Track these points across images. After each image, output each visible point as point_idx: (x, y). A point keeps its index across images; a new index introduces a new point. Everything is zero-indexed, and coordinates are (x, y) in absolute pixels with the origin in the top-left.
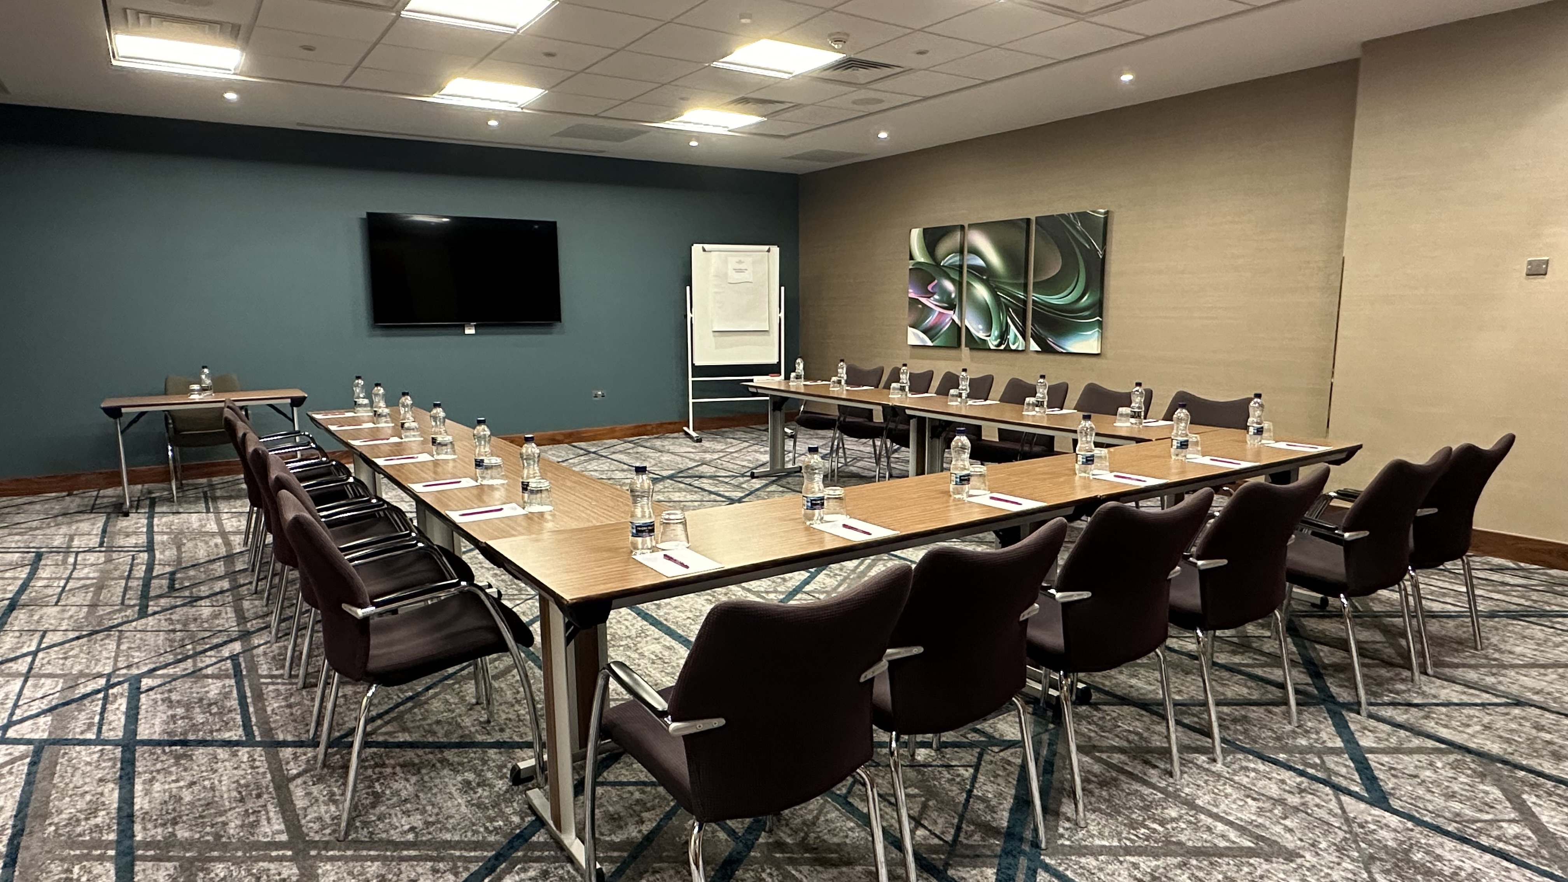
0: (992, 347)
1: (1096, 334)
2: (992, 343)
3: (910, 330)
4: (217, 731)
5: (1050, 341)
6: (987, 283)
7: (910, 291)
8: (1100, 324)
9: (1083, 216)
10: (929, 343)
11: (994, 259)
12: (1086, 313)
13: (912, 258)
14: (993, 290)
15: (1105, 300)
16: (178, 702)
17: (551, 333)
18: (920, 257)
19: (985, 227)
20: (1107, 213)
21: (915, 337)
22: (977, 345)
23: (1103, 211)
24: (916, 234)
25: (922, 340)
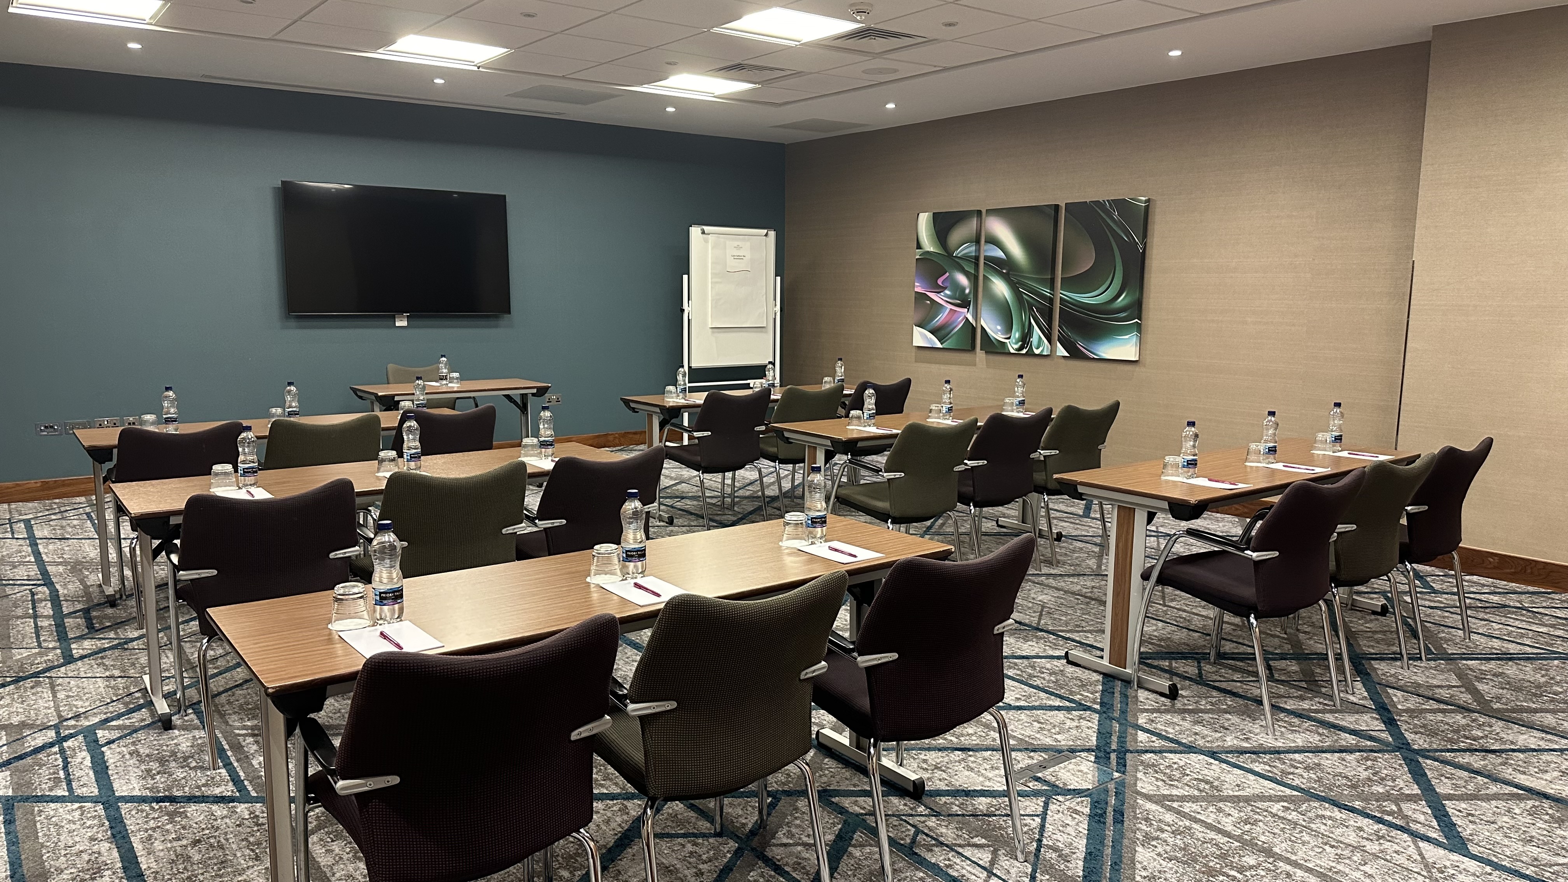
0: (1012, 351)
1: (1134, 339)
2: (1012, 347)
3: (917, 330)
4: (204, 785)
5: (1080, 345)
6: (1006, 278)
7: (917, 284)
8: (1139, 328)
9: (1121, 204)
10: (939, 345)
11: (1016, 250)
12: (1123, 315)
13: (919, 246)
14: (1014, 286)
15: (1144, 300)
16: (148, 755)
17: (496, 327)
18: (929, 245)
19: (1007, 214)
20: (1148, 201)
21: (921, 337)
22: (993, 348)
23: (1144, 199)
24: (924, 220)
25: (930, 340)
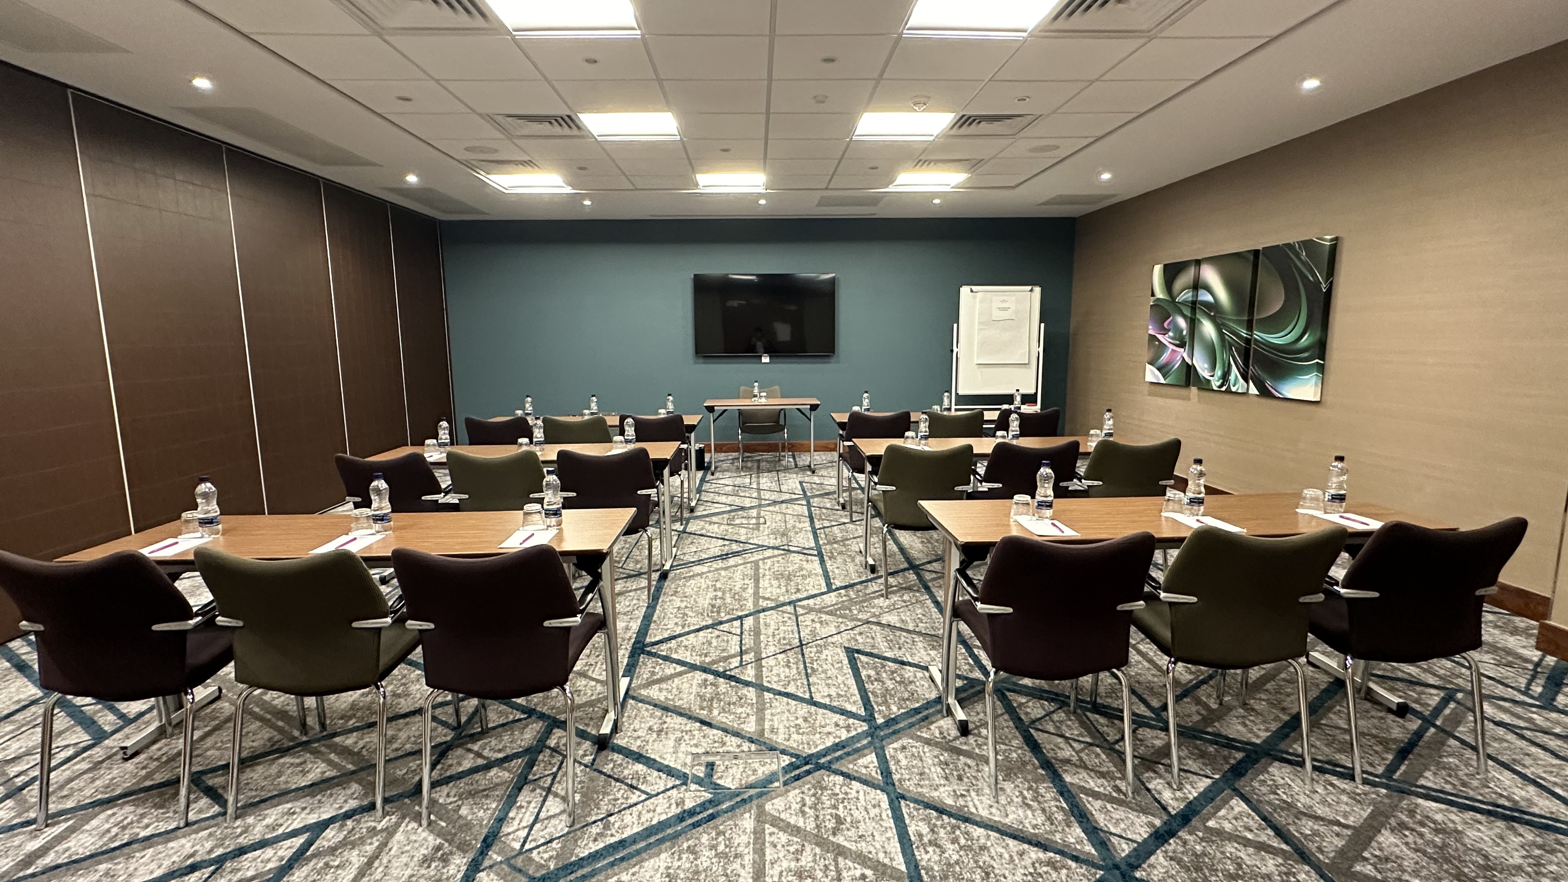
0: (1215, 388)
1: (1314, 379)
2: (1215, 384)
3: (1149, 367)
5: (1268, 384)
6: (1213, 320)
7: (1150, 327)
8: (1321, 369)
9: (1309, 245)
10: (1162, 381)
11: (1222, 295)
12: (1306, 355)
13: (1153, 295)
14: (1219, 327)
15: (1329, 341)
18: (1160, 294)
19: (1216, 261)
20: (1336, 239)
21: (1152, 374)
22: (1204, 385)
23: (1329, 237)
24: (1158, 270)
25: (1156, 377)
